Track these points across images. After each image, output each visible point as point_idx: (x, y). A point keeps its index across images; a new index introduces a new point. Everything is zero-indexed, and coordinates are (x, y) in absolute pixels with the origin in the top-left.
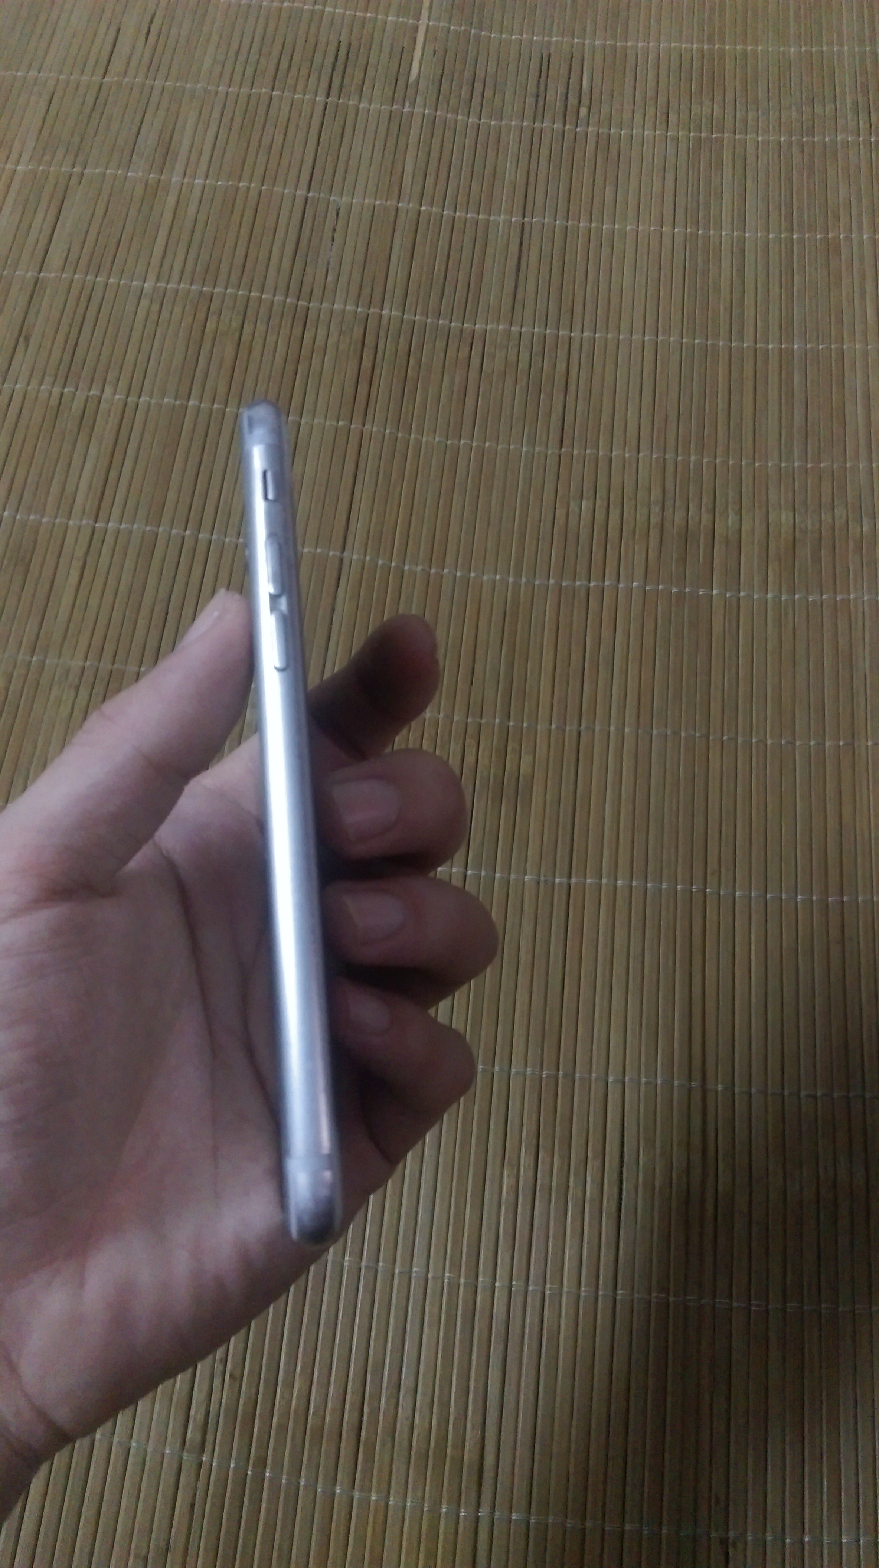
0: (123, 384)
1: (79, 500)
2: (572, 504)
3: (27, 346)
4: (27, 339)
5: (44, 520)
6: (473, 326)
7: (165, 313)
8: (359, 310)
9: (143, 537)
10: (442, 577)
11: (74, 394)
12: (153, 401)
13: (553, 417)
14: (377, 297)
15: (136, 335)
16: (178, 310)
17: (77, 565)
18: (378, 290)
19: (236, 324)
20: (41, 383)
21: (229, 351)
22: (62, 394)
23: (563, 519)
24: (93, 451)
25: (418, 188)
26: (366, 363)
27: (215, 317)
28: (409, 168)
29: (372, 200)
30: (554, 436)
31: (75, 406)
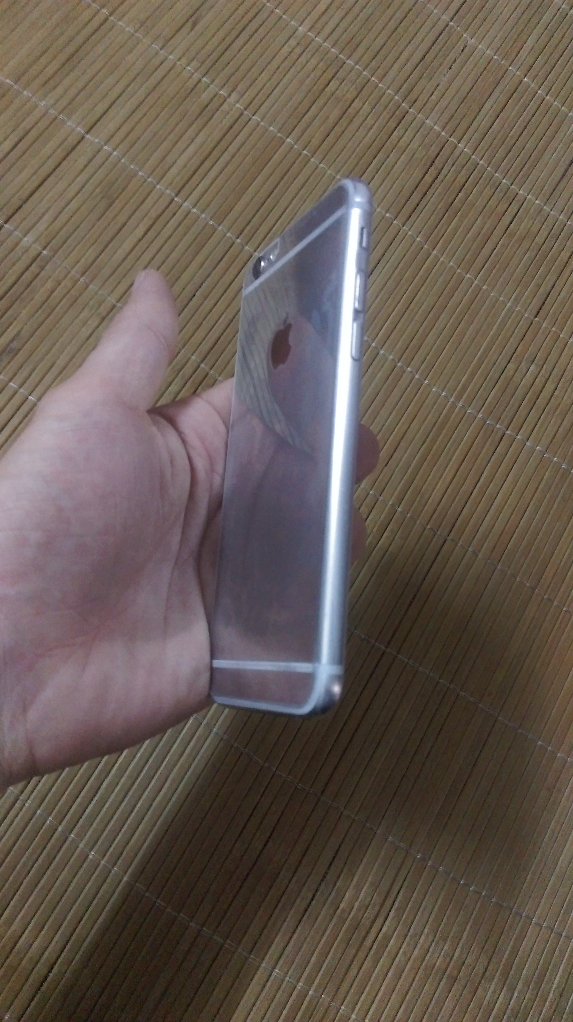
0: (247, 97)
1: (174, 170)
2: (523, 364)
3: (192, 29)
4: (195, 24)
5: (140, 173)
6: (518, 190)
7: (303, 59)
8: (443, 134)
9: (204, 227)
10: (404, 372)
11: (208, 86)
12: (262, 124)
13: (541, 290)
14: (460, 131)
15: (275, 63)
16: (313, 62)
17: (147, 222)
18: (464, 125)
19: (350, 96)
20: (188, 65)
21: (336, 113)
22: (200, 81)
23: (512, 373)
24: (200, 139)
25: (530, 60)
26: (428, 179)
27: (338, 83)
28: (530, 43)
29: (493, 53)
30: (536, 304)
31: (204, 95)
